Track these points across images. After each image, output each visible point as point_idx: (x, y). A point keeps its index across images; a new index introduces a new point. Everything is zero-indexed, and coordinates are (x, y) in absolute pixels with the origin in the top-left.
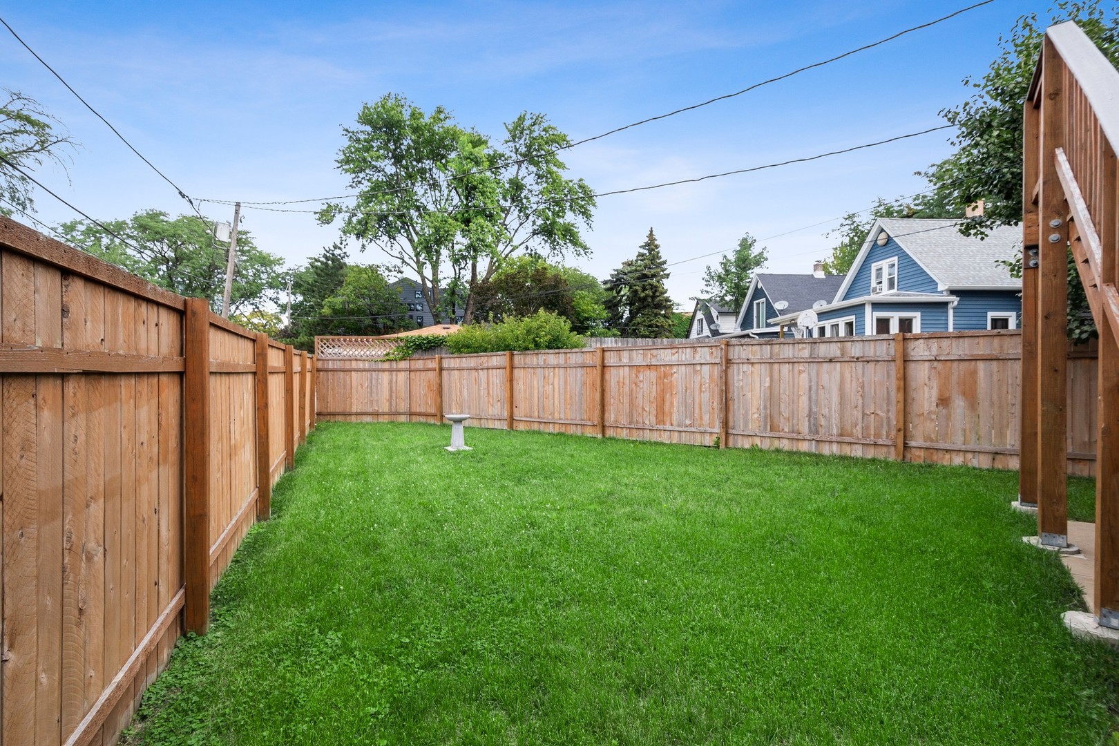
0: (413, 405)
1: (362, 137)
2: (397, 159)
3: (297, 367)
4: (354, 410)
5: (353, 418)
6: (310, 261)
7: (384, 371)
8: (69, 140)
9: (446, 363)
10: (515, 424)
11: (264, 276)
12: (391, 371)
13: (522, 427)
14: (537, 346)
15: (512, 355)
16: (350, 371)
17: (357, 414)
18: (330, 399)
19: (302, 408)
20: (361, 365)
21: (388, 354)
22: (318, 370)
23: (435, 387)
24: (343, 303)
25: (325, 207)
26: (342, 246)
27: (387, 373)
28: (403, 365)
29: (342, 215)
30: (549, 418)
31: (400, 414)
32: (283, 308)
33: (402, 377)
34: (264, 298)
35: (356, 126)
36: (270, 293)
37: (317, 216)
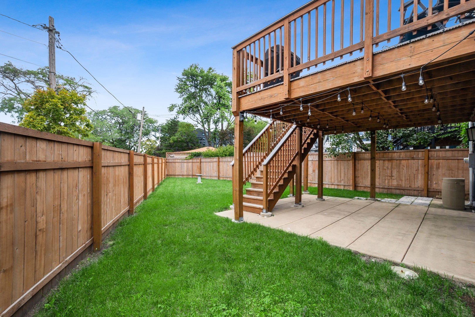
0: (193, 173)
1: (184, 80)
2: (196, 87)
3: (160, 162)
4: (177, 174)
5: (177, 176)
6: (167, 121)
7: (185, 162)
8: (96, 91)
9: (202, 160)
10: (220, 178)
11: (151, 127)
12: (187, 162)
13: (221, 179)
14: (226, 155)
15: (219, 158)
16: (176, 162)
17: (177, 175)
18: (170, 171)
19: (162, 172)
20: (179, 161)
21: (186, 158)
22: (167, 162)
23: (199, 168)
24: (177, 138)
25: (171, 106)
26: (177, 118)
27: (186, 163)
28: (191, 161)
29: (177, 108)
30: (228, 176)
31: (190, 175)
32: (158, 138)
33: (190, 164)
34: (151, 135)
35: (181, 77)
36: (153, 133)
37: (168, 109)
